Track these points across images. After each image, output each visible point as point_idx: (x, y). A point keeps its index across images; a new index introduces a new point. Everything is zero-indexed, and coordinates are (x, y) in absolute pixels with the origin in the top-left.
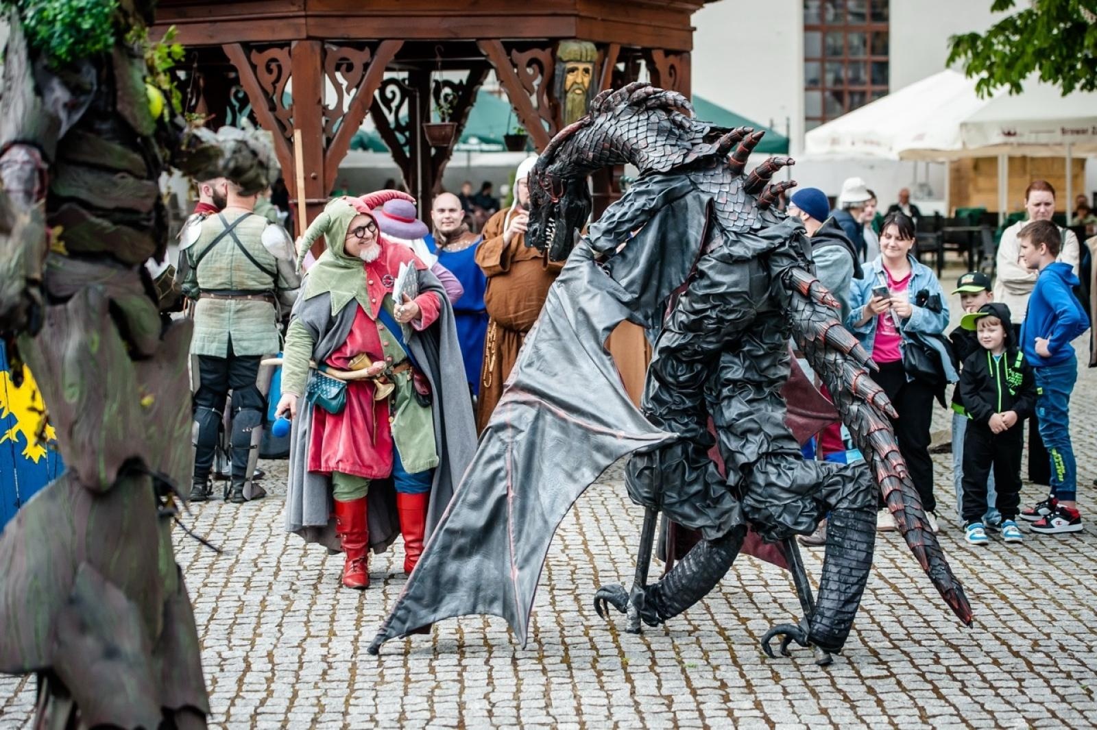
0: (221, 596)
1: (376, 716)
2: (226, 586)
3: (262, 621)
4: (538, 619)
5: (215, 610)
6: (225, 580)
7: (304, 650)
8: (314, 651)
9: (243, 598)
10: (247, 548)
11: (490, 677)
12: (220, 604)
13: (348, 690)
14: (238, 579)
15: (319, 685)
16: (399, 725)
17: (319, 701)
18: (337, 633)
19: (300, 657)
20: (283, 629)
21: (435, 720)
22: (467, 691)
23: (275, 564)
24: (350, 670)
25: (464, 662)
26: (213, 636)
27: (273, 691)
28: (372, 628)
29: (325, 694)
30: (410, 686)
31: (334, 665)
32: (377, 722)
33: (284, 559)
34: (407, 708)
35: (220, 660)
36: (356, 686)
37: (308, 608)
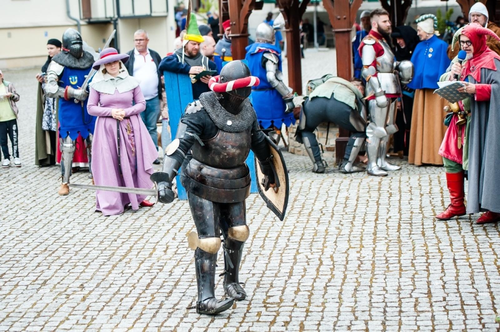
0: (305, 227)
1: (386, 288)
2: (307, 222)
3: (327, 240)
4: (465, 239)
5: (303, 234)
6: (307, 219)
7: (348, 255)
8: (353, 255)
9: (316, 229)
10: (317, 203)
11: (442, 268)
12: (305, 231)
13: (372, 275)
14: (313, 219)
15: (357, 272)
16: (398, 293)
17: (357, 280)
18: (364, 246)
19: (346, 258)
20: (337, 244)
21: (416, 290)
22: (431, 275)
23: (331, 211)
24: (372, 264)
25: (429, 261)
26: (303, 247)
27: (334, 275)
28: (382, 243)
29: (360, 277)
30: (402, 273)
31: (364, 262)
32: (387, 291)
33: (335, 209)
34: (402, 284)
35: (307, 259)
36: (375, 273)
37: (349, 233)
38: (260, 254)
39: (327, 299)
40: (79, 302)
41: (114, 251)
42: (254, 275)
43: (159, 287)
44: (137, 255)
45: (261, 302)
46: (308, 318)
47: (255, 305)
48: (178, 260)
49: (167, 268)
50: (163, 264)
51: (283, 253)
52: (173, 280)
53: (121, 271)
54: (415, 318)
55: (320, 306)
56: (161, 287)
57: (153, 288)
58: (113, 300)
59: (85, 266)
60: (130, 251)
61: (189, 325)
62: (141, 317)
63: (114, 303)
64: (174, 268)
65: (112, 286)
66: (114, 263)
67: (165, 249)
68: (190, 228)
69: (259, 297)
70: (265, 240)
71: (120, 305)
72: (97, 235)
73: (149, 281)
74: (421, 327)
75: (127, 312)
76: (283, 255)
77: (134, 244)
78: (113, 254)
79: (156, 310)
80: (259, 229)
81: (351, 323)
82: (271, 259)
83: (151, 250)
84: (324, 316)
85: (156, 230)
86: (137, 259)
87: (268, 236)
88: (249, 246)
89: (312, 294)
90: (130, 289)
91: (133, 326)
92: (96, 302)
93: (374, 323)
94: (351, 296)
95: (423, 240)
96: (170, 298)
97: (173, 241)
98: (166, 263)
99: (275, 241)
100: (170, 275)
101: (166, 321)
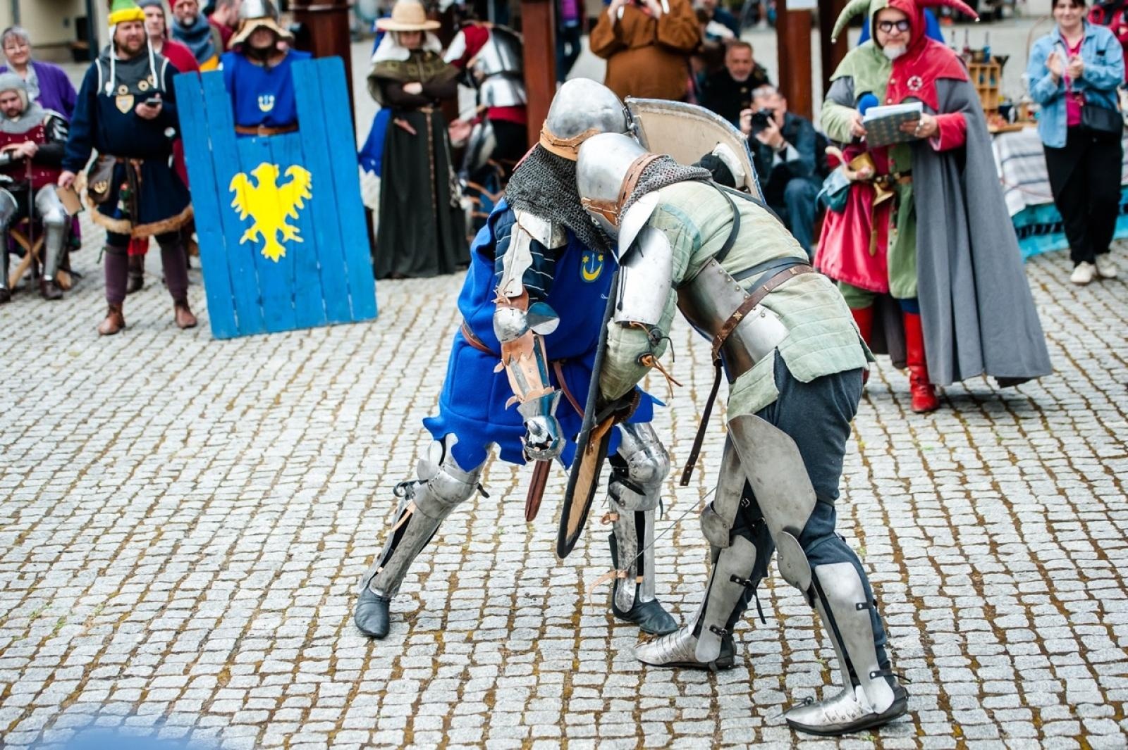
38: (374, 443)
39: (501, 528)
40: (10, 545)
41: (81, 444)
42: (360, 483)
43: (171, 512)
44: (128, 450)
45: (373, 537)
46: (466, 565)
47: (362, 542)
48: (211, 459)
49: (188, 475)
50: (180, 467)
51: (419, 439)
52: (199, 497)
53: (96, 482)
54: (674, 558)
55: (489, 542)
56: (176, 512)
57: (159, 515)
58: (79, 539)
59: (23, 474)
60: (113, 442)
61: (231, 585)
62: (136, 572)
63: (82, 546)
64: (202, 473)
65: (77, 512)
66: (82, 467)
67: (183, 437)
68: (235, 395)
69: (370, 526)
70: (382, 414)
71: (94, 549)
72: (47, 413)
73: (152, 501)
74: (685, 578)
75: (108, 562)
76: (418, 443)
77: (123, 428)
78: (80, 449)
79: (165, 557)
80: (372, 392)
81: (549, 572)
82: (395, 451)
83: (157, 441)
84: (498, 559)
85: (167, 399)
86: (129, 457)
87: (389, 407)
88: (351, 427)
89: (474, 518)
90: (113, 517)
91: (119, 590)
92: (45, 545)
93: (596, 571)
94: (550, 520)
95: (693, 408)
96: (193, 534)
97: (201, 420)
98: (185, 466)
99: (403, 417)
100: (194, 488)
101: (184, 578)
